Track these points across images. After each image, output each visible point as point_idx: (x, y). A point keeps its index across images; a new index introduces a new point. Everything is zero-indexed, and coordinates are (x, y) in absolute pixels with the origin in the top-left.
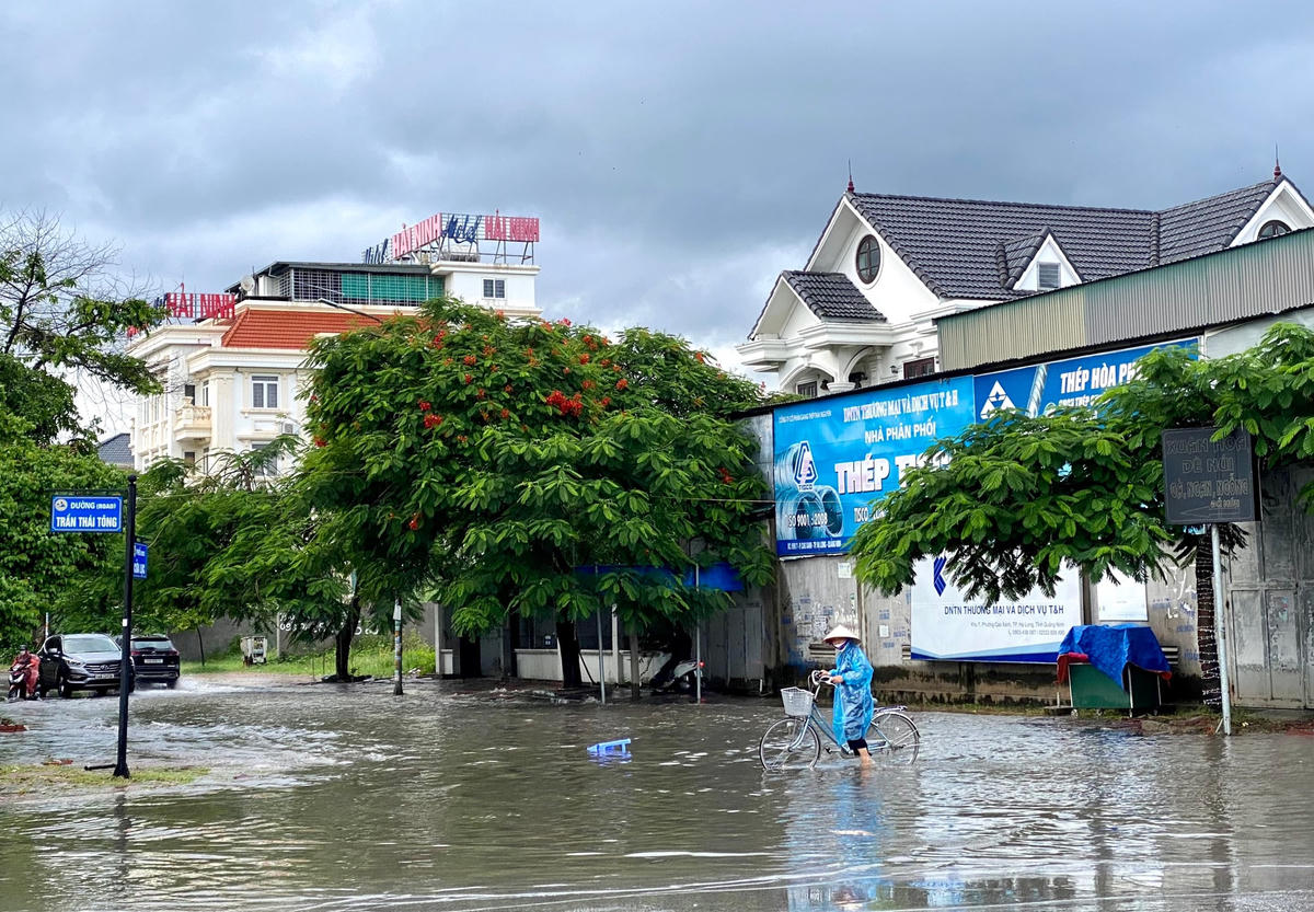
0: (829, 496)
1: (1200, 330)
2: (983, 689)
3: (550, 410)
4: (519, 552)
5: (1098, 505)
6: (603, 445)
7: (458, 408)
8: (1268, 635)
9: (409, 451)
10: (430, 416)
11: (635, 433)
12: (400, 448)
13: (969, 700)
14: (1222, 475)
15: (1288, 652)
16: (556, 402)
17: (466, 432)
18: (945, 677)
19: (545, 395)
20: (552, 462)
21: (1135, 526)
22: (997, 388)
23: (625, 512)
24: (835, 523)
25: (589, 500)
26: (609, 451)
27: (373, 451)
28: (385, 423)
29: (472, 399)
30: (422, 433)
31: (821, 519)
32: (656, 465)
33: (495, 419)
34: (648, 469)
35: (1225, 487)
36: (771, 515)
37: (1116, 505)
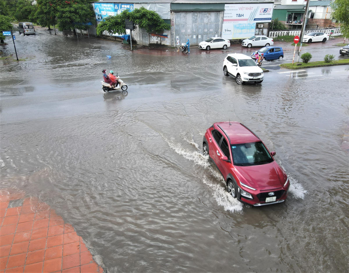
0: (101, 15)
1: (134, 3)
2: (117, 39)
3: (66, 3)
4: (64, 22)
5: (119, 27)
6: (72, 9)
7: (54, 3)
8: (140, 37)
9: (49, 9)
10: (51, 4)
11: (76, 8)
12: (48, 8)
13: (115, 40)
14: (130, 25)
15: (141, 40)
16: (67, 3)
17: (56, 6)
18: (113, 37)
19: (65, 1)
20: (67, 12)
21: (123, 29)
22: (116, 5)
23: (76, 18)
24: (102, 18)
25: (72, 16)
26: (73, 10)
27: (44, 9)
28: (45, 5)
29: (56, 2)
30: (50, 7)
31: (100, 17)
32: (79, 12)
33: (59, 5)
34: (78, 12)
35: (131, 26)
36: (95, 16)
37: (121, 27)
